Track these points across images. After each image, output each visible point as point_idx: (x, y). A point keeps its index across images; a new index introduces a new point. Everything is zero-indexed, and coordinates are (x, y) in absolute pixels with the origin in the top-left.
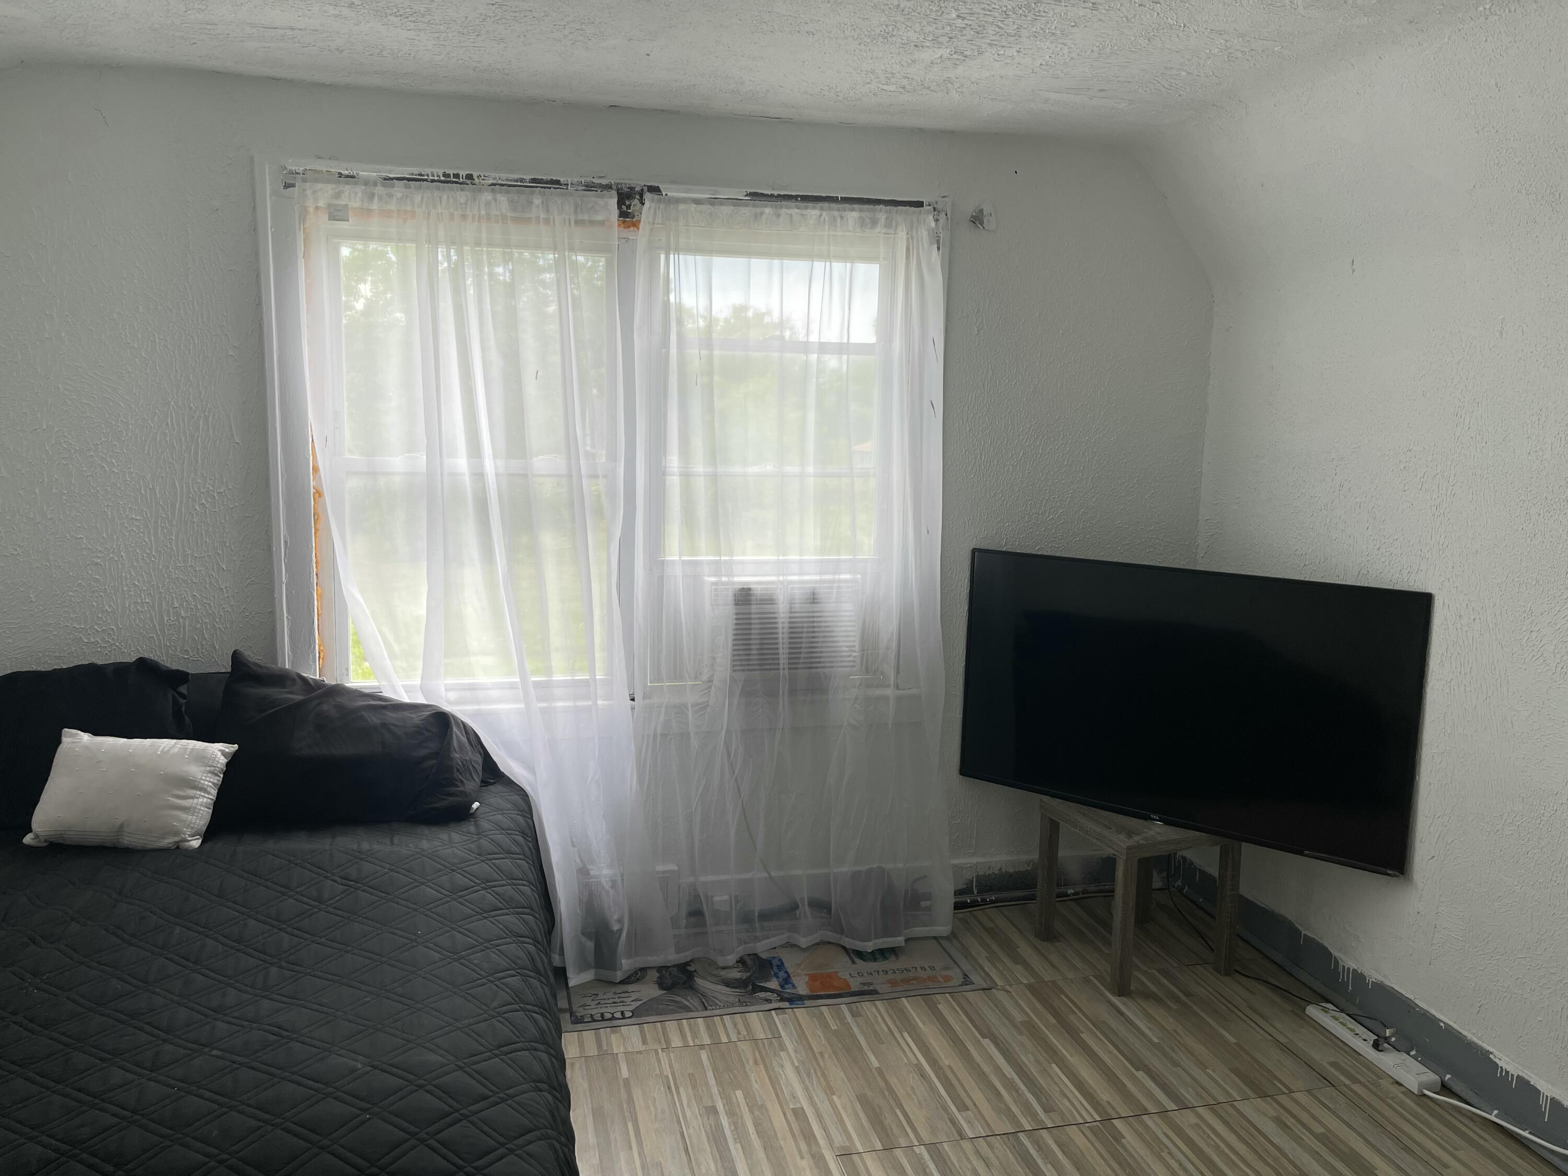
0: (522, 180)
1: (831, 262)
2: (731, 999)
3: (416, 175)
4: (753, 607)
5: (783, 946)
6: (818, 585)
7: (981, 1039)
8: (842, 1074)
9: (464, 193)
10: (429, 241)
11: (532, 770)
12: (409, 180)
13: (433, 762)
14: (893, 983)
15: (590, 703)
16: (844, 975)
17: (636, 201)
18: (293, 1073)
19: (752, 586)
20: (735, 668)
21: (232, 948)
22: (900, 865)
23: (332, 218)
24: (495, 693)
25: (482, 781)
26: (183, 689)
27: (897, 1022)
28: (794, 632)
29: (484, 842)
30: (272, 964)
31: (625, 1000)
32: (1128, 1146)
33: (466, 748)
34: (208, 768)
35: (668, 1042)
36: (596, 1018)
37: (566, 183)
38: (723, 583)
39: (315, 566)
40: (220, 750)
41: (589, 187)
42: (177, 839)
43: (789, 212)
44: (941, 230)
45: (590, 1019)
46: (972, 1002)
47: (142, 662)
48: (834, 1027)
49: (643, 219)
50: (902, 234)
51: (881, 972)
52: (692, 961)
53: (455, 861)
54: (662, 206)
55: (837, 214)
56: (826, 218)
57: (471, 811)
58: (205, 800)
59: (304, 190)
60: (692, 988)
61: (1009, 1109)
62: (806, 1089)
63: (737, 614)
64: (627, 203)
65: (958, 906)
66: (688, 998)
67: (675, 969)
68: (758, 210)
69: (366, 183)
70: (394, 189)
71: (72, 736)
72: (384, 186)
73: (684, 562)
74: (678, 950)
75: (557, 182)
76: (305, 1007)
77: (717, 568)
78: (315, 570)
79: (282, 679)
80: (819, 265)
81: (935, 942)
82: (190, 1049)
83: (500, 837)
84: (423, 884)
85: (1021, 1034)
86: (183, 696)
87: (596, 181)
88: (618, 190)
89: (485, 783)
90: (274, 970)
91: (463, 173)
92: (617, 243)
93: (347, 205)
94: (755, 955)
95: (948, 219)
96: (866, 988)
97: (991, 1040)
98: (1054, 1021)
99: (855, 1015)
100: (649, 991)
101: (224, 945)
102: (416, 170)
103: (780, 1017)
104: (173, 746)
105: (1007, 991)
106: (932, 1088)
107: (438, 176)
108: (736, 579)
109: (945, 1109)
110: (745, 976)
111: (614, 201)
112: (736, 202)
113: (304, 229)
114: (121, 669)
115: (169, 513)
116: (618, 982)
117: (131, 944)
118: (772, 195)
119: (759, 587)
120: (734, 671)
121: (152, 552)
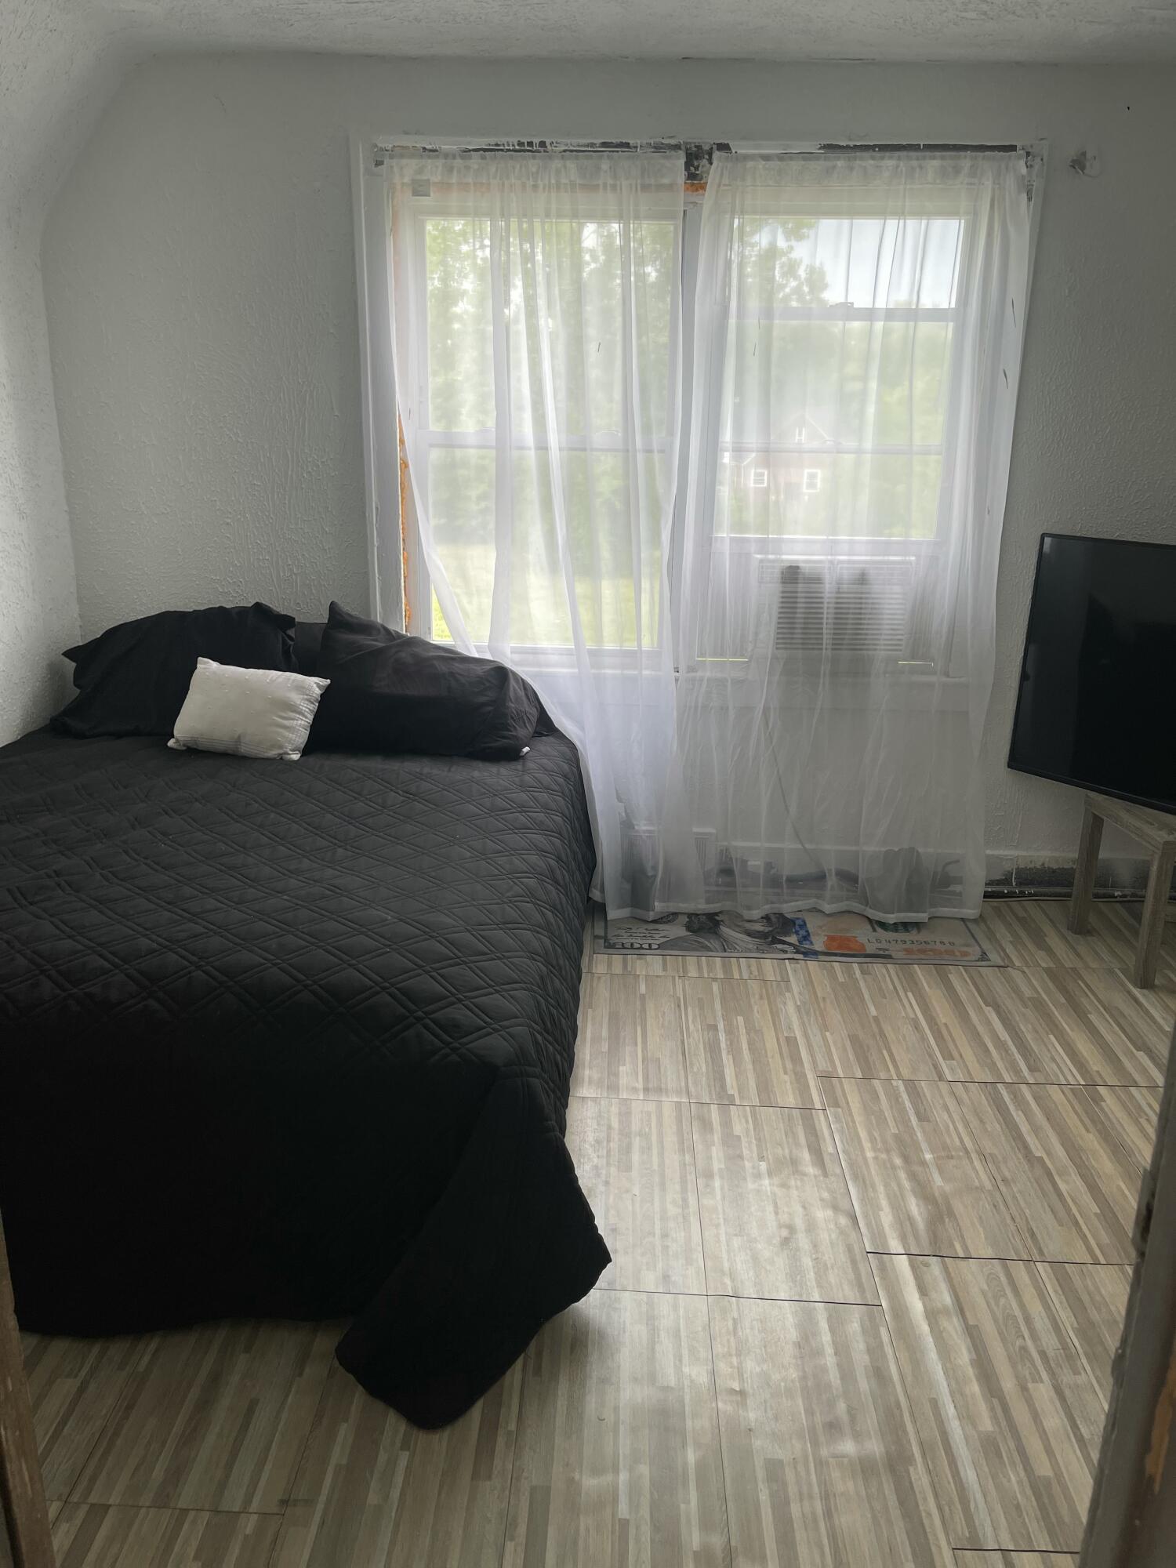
0: (592, 145)
1: (905, 219)
2: (751, 946)
3: (492, 145)
4: (800, 585)
5: (809, 910)
6: (868, 566)
7: (983, 1005)
8: (839, 1017)
9: (536, 161)
10: (503, 215)
11: (582, 728)
12: (485, 150)
13: (490, 708)
14: (908, 951)
15: (636, 672)
16: (862, 939)
17: (705, 162)
18: (340, 916)
19: (800, 565)
20: (778, 646)
21: (311, 832)
22: (931, 850)
23: (416, 193)
24: (554, 658)
25: (535, 732)
26: (291, 632)
27: (904, 982)
28: (840, 614)
29: (527, 778)
30: (340, 847)
31: (654, 935)
32: (1106, 1109)
33: (522, 700)
34: (306, 697)
35: (685, 971)
36: (626, 946)
37: (635, 145)
38: (770, 561)
39: (401, 531)
40: (316, 683)
41: (658, 148)
42: (281, 752)
43: (864, 163)
44: (1034, 178)
45: (621, 947)
46: (984, 976)
47: (258, 605)
48: (841, 979)
49: (709, 181)
50: (988, 183)
51: (899, 942)
52: (721, 912)
53: (499, 788)
54: (729, 165)
55: (915, 163)
56: (904, 169)
57: (521, 754)
58: (303, 722)
59: (392, 167)
60: (716, 933)
61: (994, 1064)
62: (803, 1024)
63: (783, 592)
64: (696, 163)
65: (987, 895)
66: (711, 941)
67: (704, 917)
68: (829, 164)
69: (446, 156)
70: (471, 161)
71: (205, 663)
72: (462, 158)
73: (731, 538)
74: (708, 902)
75: (627, 145)
76: (358, 877)
77: (763, 545)
78: (401, 535)
79: (367, 628)
80: (892, 224)
81: (962, 923)
82: (266, 893)
83: (541, 776)
84: (467, 802)
85: (1026, 1006)
86: (291, 638)
87: (666, 141)
88: (687, 149)
89: (538, 734)
90: (340, 851)
91: (536, 141)
92: (682, 209)
93: (428, 180)
94: (781, 915)
95: (1043, 165)
96: (881, 952)
97: (994, 1009)
98: (1063, 1000)
99: (863, 972)
100: (677, 931)
101: (306, 829)
102: (493, 140)
103: (792, 965)
104: (279, 677)
105: (1024, 972)
106: (924, 1038)
107: (513, 145)
108: (784, 557)
109: (931, 1056)
110: (767, 929)
111: (681, 162)
112: (807, 156)
113: (393, 206)
114: (242, 612)
115: (283, 480)
116: (650, 919)
117: (237, 822)
118: (848, 147)
119: (808, 565)
120: (777, 648)
121: (270, 515)
